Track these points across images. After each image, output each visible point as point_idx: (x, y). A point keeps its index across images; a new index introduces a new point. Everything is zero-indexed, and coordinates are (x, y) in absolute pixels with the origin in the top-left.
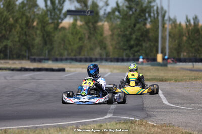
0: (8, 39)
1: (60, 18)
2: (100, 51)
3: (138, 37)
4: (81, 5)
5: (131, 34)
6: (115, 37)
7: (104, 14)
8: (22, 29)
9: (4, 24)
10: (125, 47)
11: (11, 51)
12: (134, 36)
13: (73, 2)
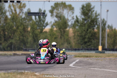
0: (12, 39)
1: (44, 26)
2: (67, 45)
3: (90, 37)
4: (58, 19)
5: (85, 35)
6: (76, 37)
7: (72, 24)
8: (21, 33)
9: (11, 29)
10: (82, 43)
11: (14, 46)
12: (87, 37)
13: (54, 17)
